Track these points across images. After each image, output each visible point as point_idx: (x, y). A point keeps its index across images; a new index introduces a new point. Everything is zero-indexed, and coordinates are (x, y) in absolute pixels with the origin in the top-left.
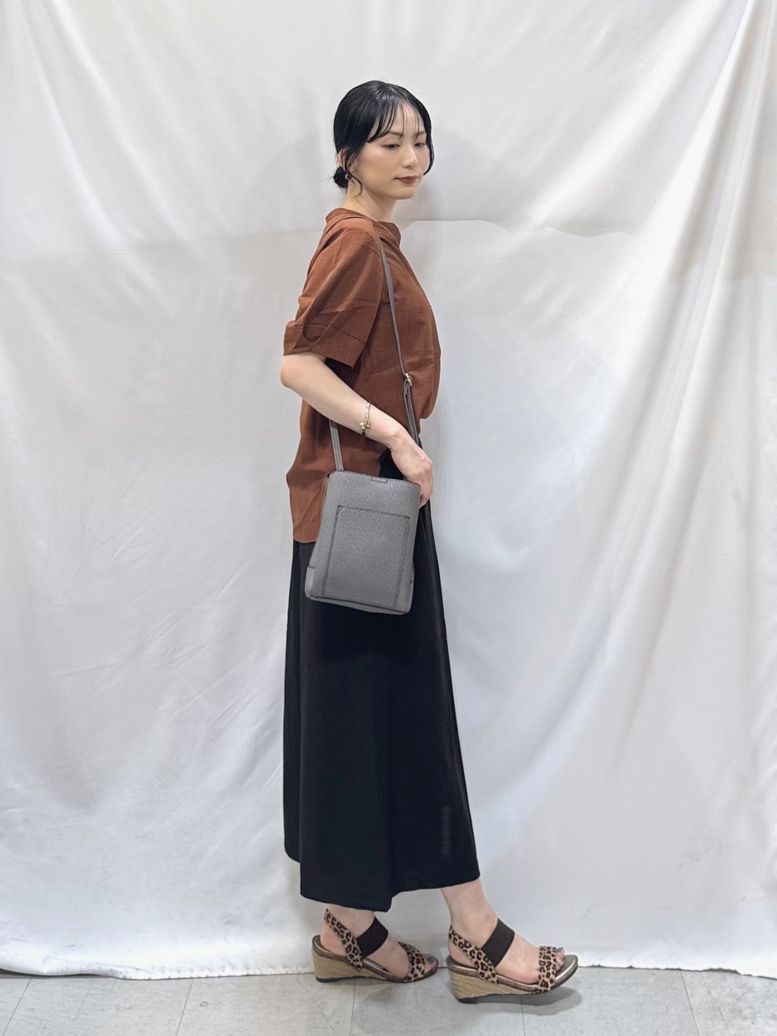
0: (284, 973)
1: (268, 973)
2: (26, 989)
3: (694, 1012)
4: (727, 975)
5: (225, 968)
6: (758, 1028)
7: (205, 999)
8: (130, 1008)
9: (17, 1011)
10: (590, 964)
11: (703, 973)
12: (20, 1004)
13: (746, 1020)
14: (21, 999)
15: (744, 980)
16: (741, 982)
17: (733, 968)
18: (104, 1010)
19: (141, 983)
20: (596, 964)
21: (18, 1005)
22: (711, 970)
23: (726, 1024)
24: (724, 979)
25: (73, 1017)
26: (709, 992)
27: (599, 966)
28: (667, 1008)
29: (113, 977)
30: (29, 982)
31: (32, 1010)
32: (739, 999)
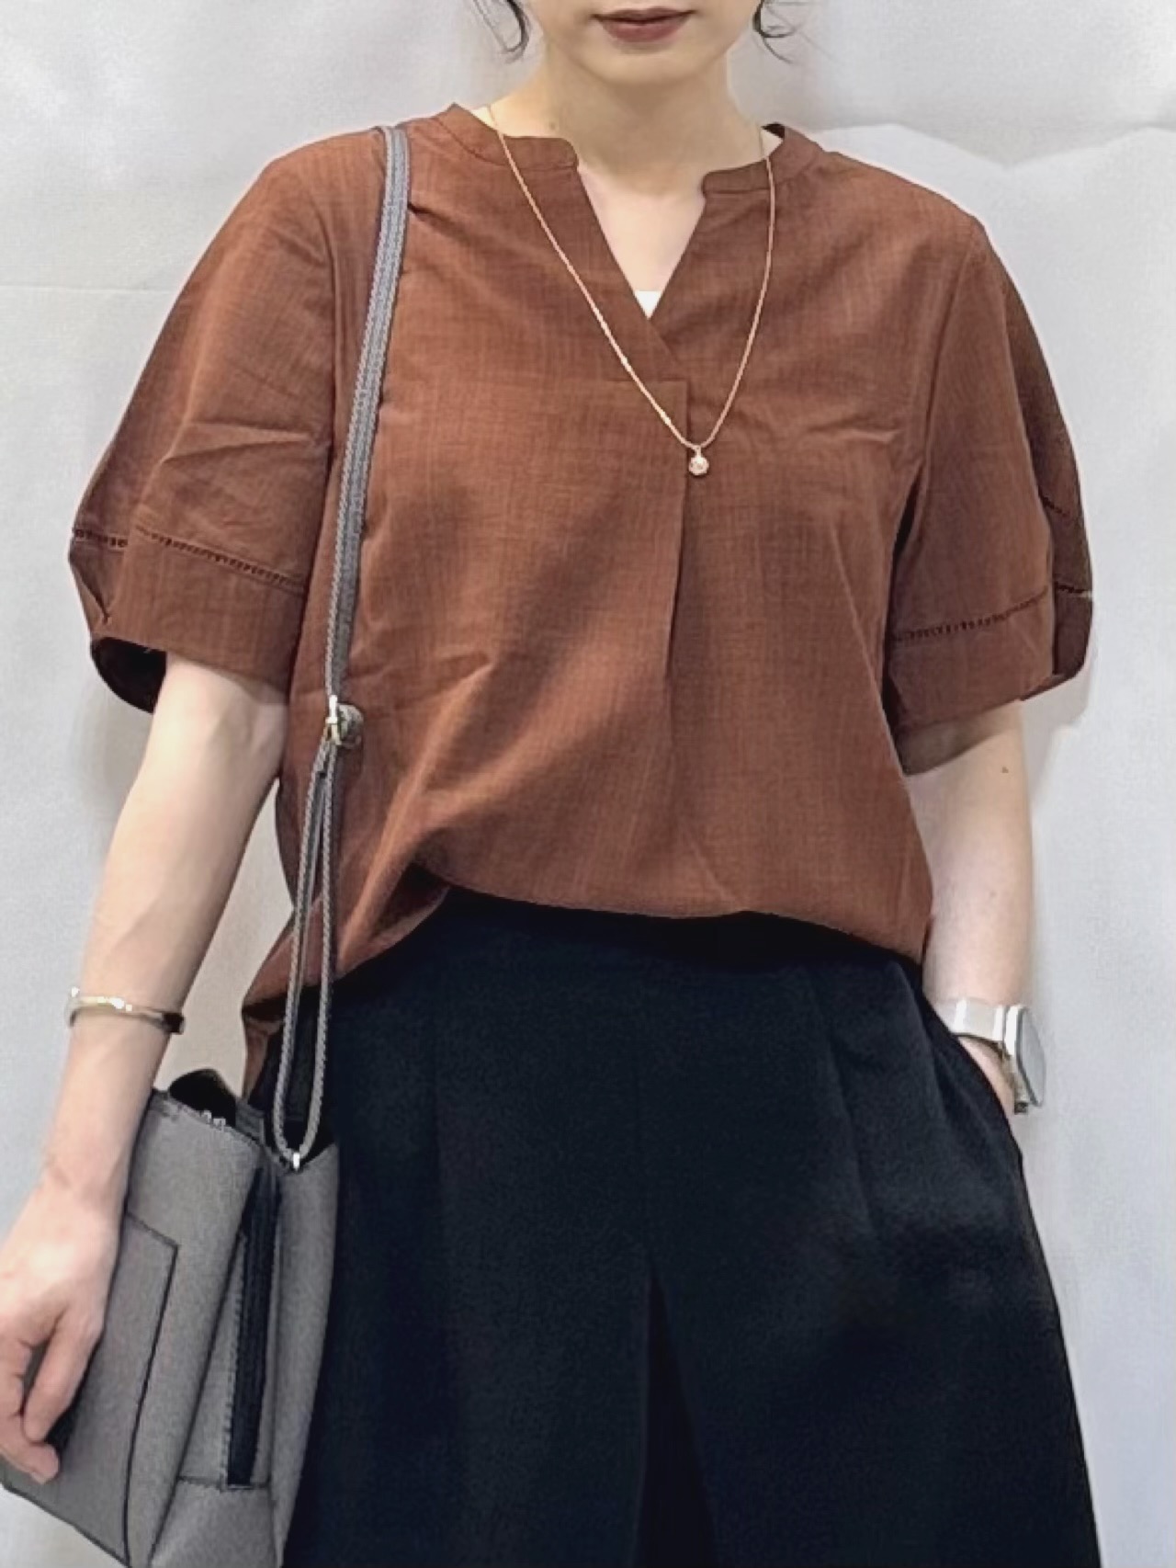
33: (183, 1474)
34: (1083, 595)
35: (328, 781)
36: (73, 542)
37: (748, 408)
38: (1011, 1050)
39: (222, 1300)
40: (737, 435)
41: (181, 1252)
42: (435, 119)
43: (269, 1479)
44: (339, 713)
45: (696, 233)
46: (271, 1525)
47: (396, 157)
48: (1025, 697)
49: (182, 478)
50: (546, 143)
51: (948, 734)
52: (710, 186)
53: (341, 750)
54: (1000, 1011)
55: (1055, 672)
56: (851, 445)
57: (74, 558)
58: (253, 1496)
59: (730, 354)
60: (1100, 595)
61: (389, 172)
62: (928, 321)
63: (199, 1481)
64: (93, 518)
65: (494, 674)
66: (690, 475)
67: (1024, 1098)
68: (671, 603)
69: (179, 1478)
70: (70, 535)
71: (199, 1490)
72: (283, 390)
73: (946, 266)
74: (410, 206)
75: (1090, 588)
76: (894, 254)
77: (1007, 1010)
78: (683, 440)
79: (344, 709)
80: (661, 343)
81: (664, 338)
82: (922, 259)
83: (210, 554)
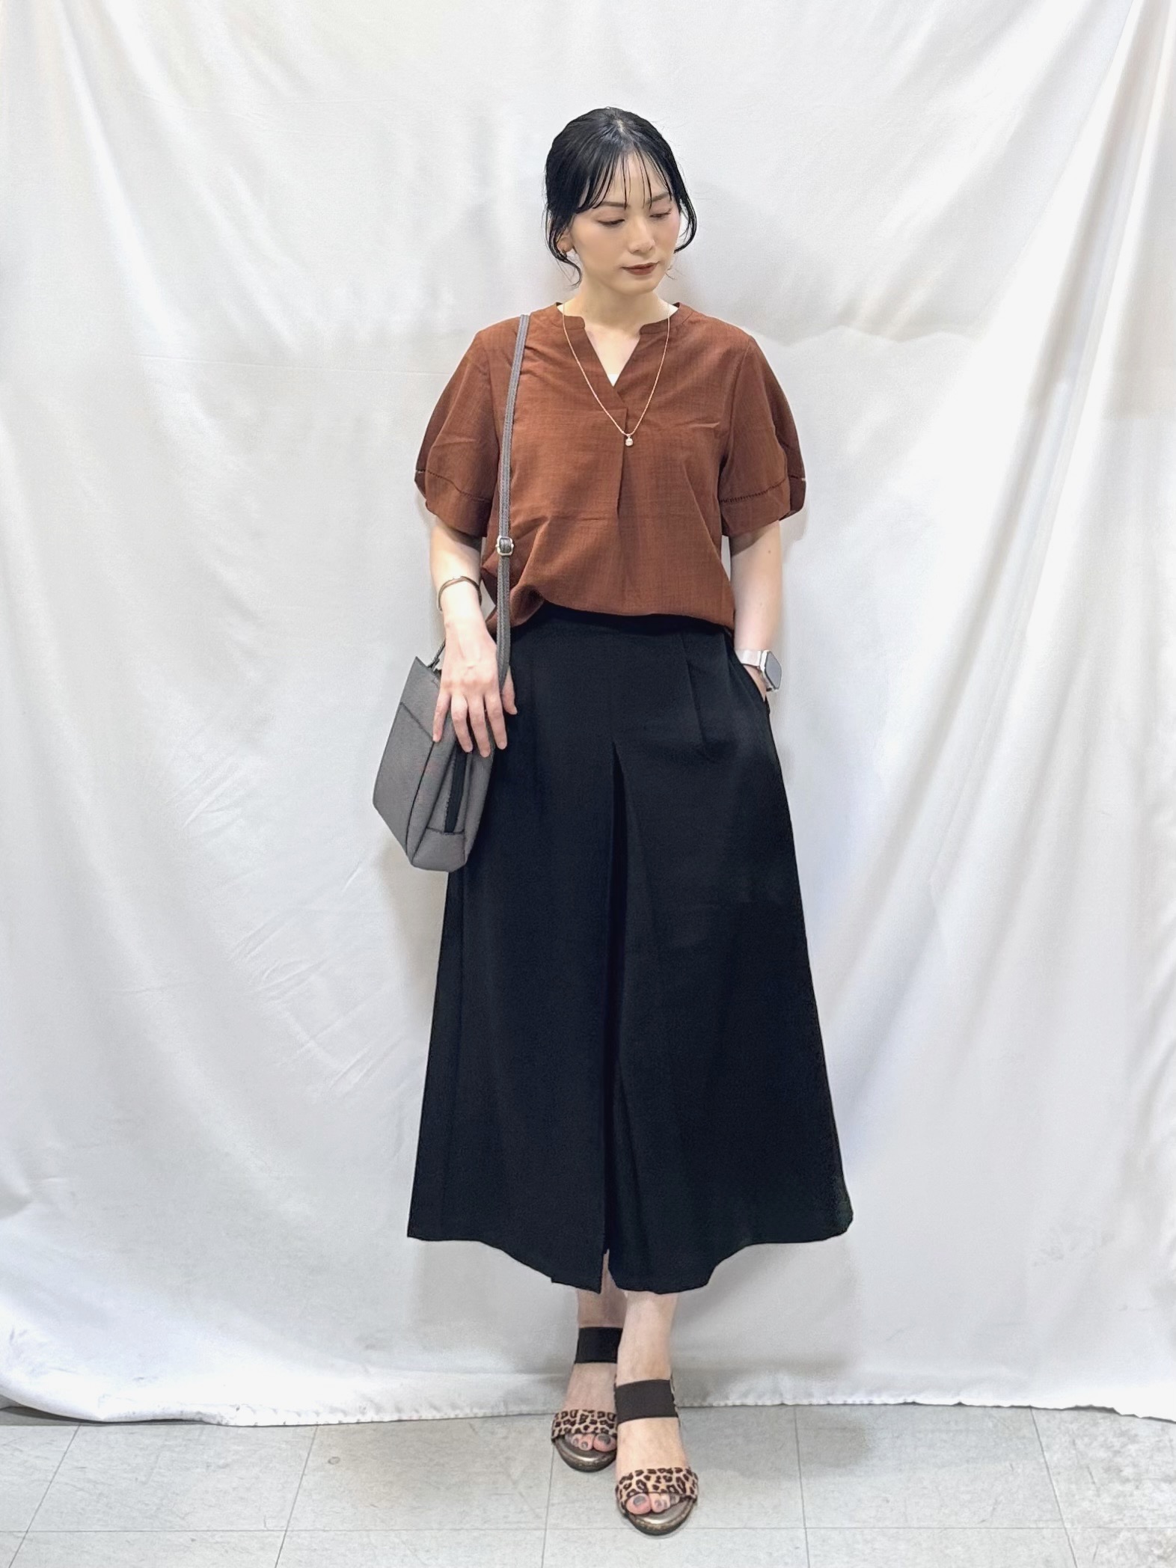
0: (452, 1416)
1: (430, 1417)
2: (73, 1440)
3: (1050, 1472)
4: (1102, 1416)
5: (367, 1410)
6: (1144, 1495)
7: (335, 1454)
8: (226, 1466)
9: (60, 1469)
10: (901, 1401)
11: (1065, 1413)
12: (65, 1460)
13: (1126, 1484)
14: (65, 1453)
15: (1125, 1422)
16: (1121, 1427)
17: (1108, 1405)
18: (186, 1469)
19: (243, 1431)
20: (909, 1400)
21: (61, 1462)
22: (1076, 1408)
23: (1098, 1490)
24: (1096, 1423)
25: (141, 1478)
26: (1073, 1443)
27: (913, 1403)
28: (1012, 1466)
29: (204, 1423)
30: (79, 1430)
31: (82, 1469)
32: (1116, 1453)
33: (430, 826)
34: (803, 479)
37: (649, 417)
38: (763, 669)
40: (645, 429)
43: (463, 831)
45: (635, 351)
46: (463, 847)
48: (780, 520)
49: (440, 454)
50: (576, 318)
51: (749, 536)
52: (643, 332)
54: (759, 652)
55: (791, 509)
56: (694, 430)
58: (455, 837)
59: (645, 397)
60: (808, 479)
61: (519, 334)
62: (729, 378)
63: (434, 829)
64: (423, 465)
65: (550, 525)
66: (625, 446)
67: (770, 686)
68: (618, 495)
69: (427, 827)
71: (433, 833)
73: (737, 358)
74: (525, 347)
75: (804, 477)
76: (714, 355)
77: (762, 652)
78: (623, 432)
80: (618, 396)
81: (619, 393)
82: (728, 356)
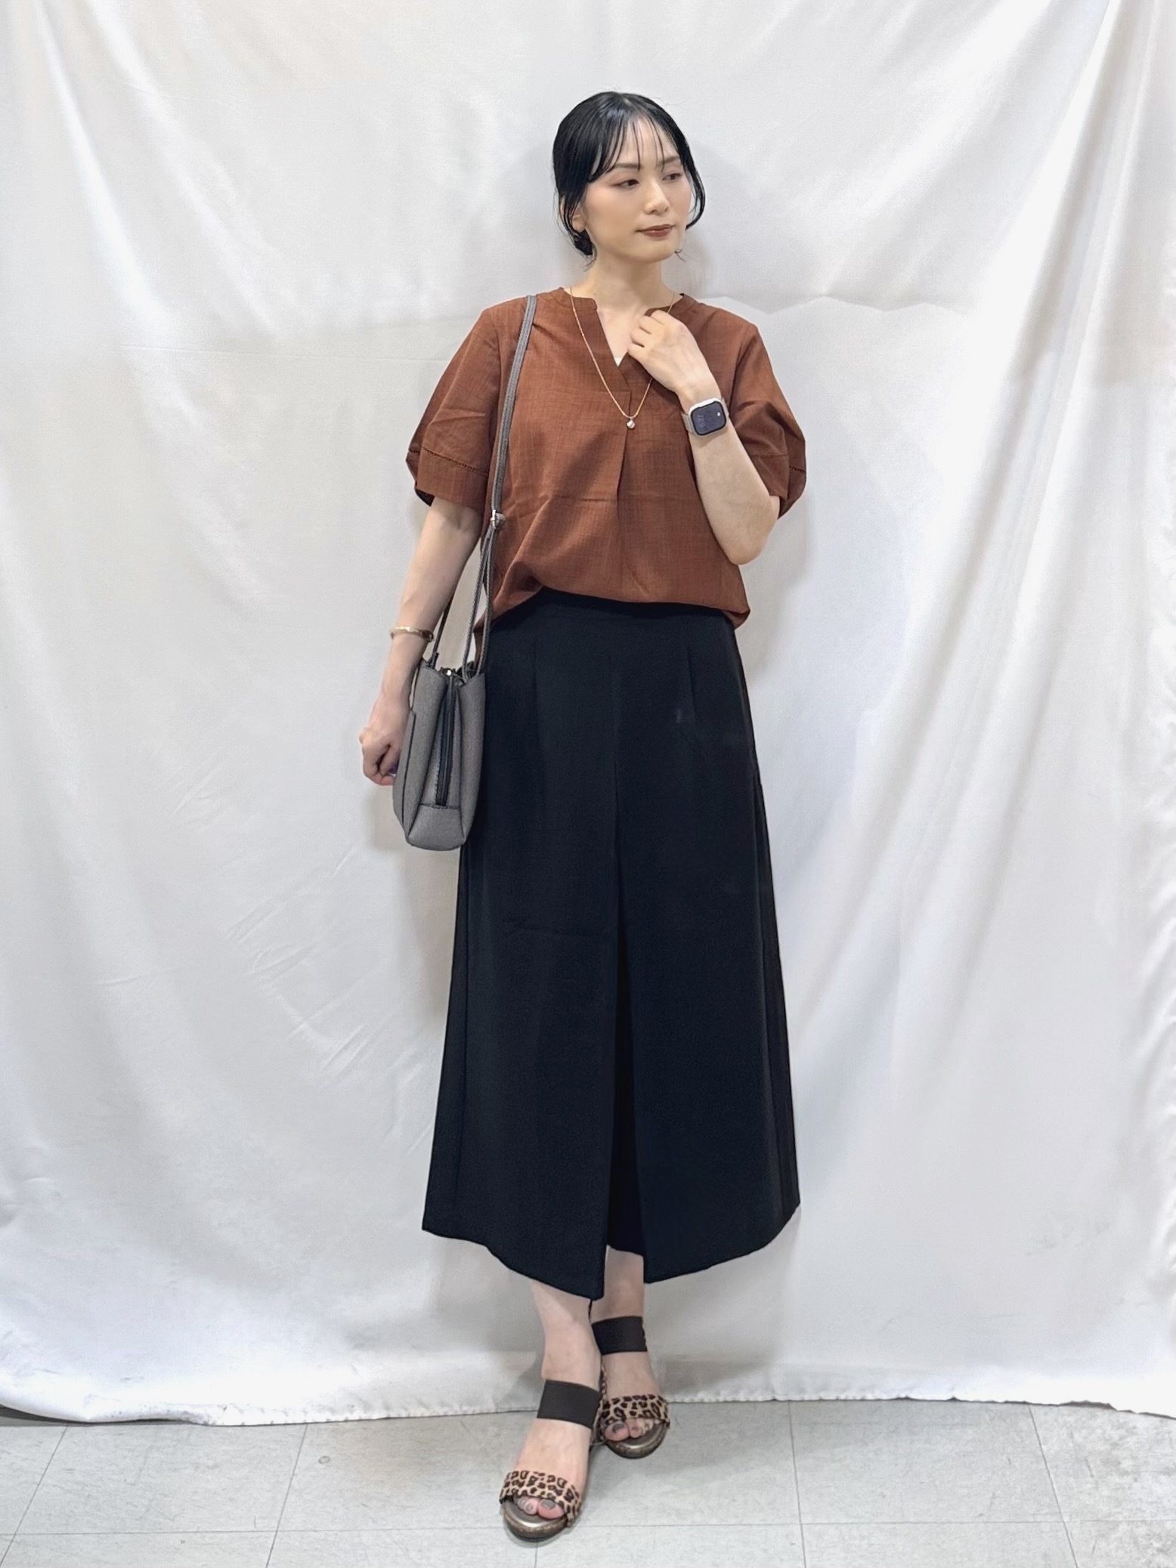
0: (442, 1414)
1: (419, 1415)
2: (61, 1440)
3: (1048, 1464)
4: (1098, 1412)
5: (355, 1408)
6: (1143, 1488)
7: (325, 1453)
8: (216, 1466)
9: (48, 1471)
10: (894, 1396)
11: (1061, 1408)
12: (52, 1462)
13: (1125, 1477)
14: (53, 1455)
15: (1123, 1417)
16: (1118, 1421)
17: (1104, 1401)
18: (175, 1470)
19: (230, 1430)
20: (903, 1395)
21: (49, 1464)
22: (1073, 1404)
23: (1096, 1483)
24: (1094, 1417)
25: (130, 1480)
26: (1071, 1436)
27: (907, 1399)
28: (1009, 1460)
29: (190, 1423)
30: (66, 1430)
31: (70, 1470)
32: (1115, 1445)
35: (491, 542)
36: (408, 454)
37: (652, 402)
39: (435, 735)
40: (647, 413)
41: (417, 716)
42: (550, 293)
43: (460, 806)
44: (496, 516)
46: (461, 825)
47: (531, 306)
49: (439, 429)
50: (586, 300)
53: (495, 530)
57: (408, 460)
58: (452, 809)
61: (527, 311)
63: (426, 805)
64: (416, 445)
66: (628, 428)
68: (619, 477)
69: (420, 801)
70: (407, 451)
71: (426, 808)
72: (477, 396)
74: (533, 324)
78: (625, 415)
79: (498, 515)
80: (622, 377)
81: (623, 375)
83: (447, 459)
